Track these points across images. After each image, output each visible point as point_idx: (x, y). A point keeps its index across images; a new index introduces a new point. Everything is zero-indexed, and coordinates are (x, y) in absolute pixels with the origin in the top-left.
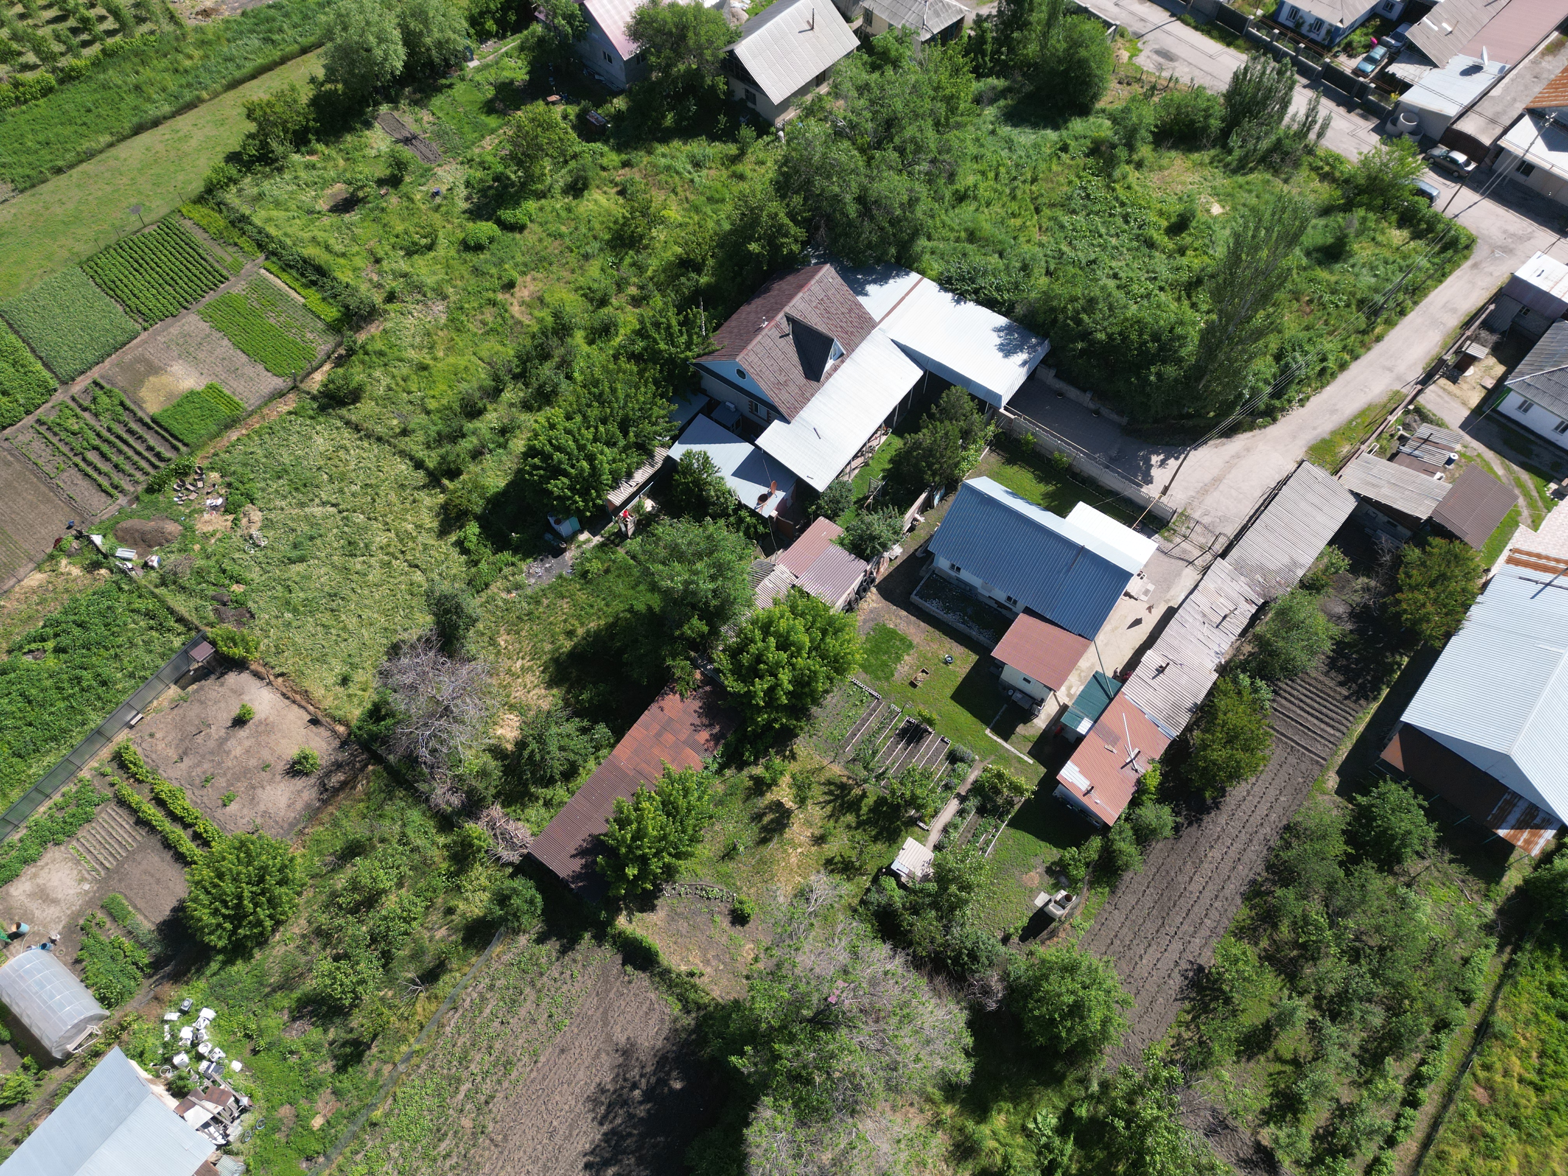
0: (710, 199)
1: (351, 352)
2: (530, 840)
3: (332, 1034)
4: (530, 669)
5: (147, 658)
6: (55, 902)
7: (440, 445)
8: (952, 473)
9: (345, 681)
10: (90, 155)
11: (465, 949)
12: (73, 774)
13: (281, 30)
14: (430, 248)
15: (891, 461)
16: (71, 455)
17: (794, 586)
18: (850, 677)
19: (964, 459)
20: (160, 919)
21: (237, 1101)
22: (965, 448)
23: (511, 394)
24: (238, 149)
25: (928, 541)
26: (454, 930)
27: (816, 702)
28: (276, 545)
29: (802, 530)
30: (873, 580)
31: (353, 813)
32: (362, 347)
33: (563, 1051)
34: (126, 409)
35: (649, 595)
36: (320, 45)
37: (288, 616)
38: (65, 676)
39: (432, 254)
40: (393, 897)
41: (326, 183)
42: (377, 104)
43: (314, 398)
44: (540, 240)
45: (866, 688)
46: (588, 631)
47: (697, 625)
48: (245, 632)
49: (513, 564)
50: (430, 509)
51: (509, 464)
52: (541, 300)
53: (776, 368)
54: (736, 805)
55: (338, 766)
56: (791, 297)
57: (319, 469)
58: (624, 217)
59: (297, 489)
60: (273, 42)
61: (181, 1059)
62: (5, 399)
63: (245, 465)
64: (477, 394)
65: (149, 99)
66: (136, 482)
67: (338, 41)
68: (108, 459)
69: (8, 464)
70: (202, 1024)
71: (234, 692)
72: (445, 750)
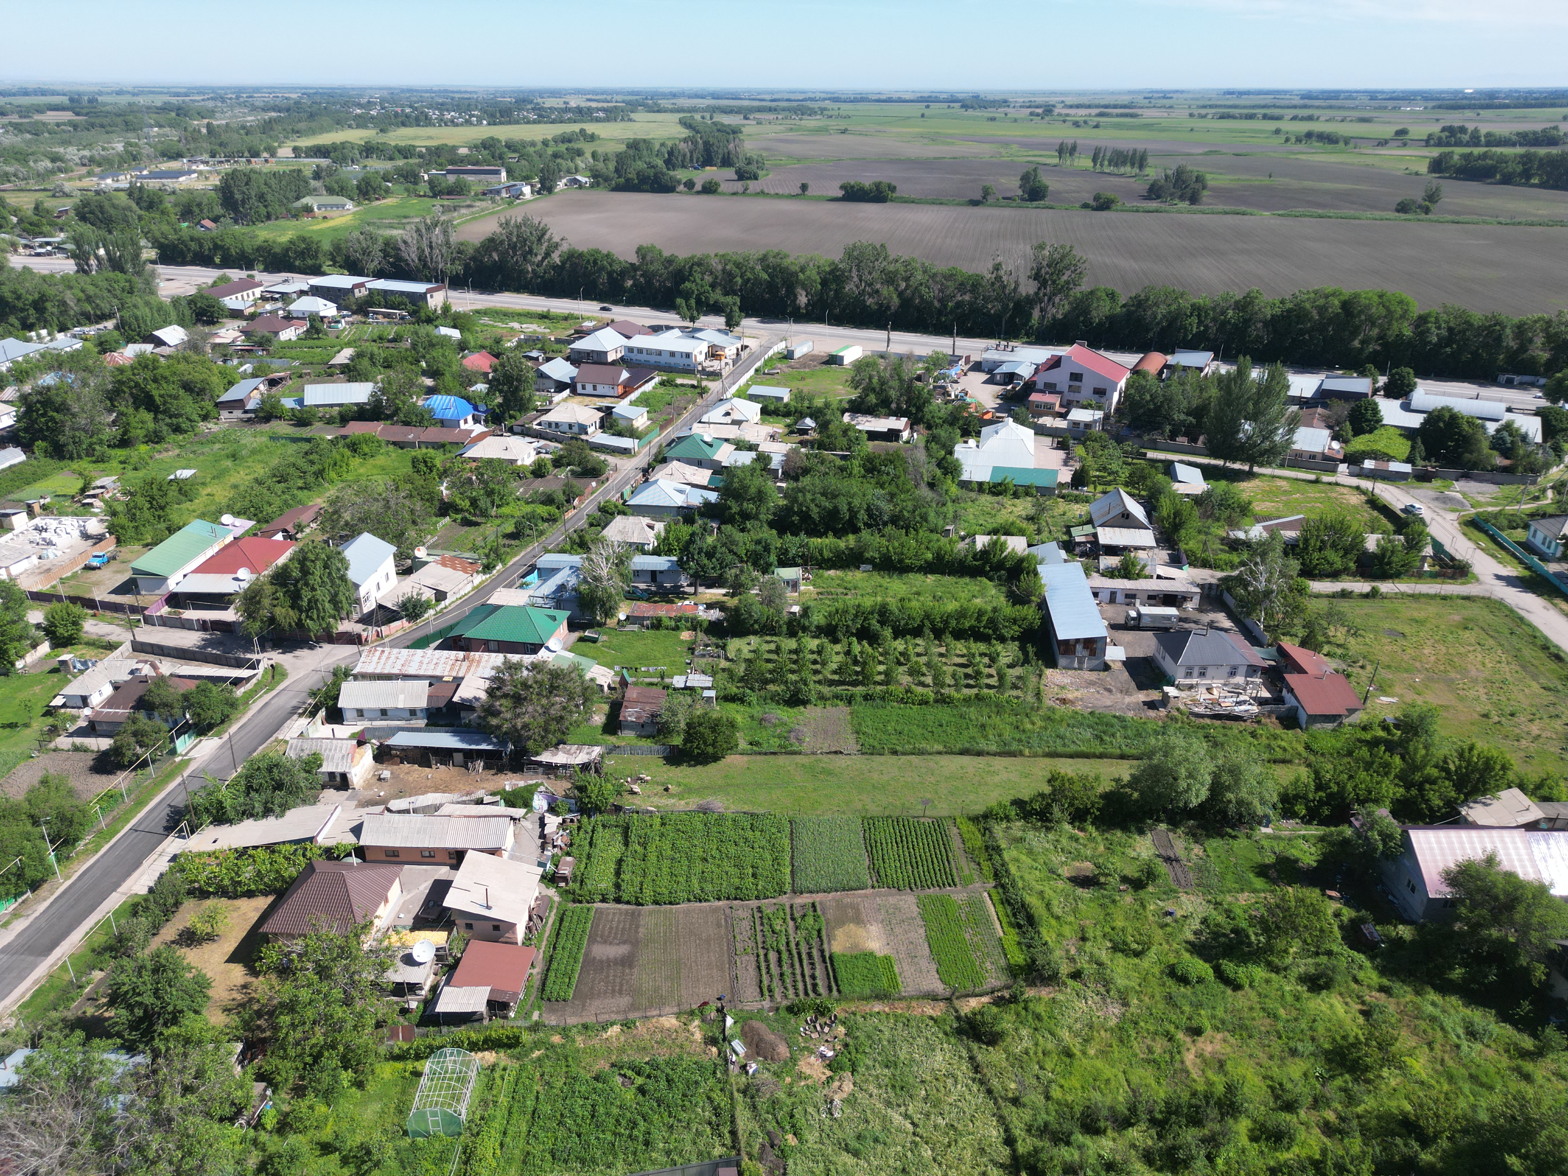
0: (1473, 1078)
1: (1014, 999)
5: (688, 1147)
7: (1041, 1137)
10: (921, 753)
13: (1113, 735)
14: (1137, 954)
16: (760, 945)
23: (1140, 1135)
24: (1027, 799)
28: (845, 1124)
32: (1026, 1001)
34: (819, 936)
36: (1138, 758)
38: (628, 1115)
39: (1136, 961)
41: (1078, 857)
42: (1159, 820)
43: (958, 1018)
44: (1251, 1009)
52: (1221, 1065)
57: (922, 1082)
58: (1356, 1038)
59: (893, 1087)
60: (1102, 740)
62: (751, 880)
63: (869, 1037)
64: (1105, 1112)
65: (986, 737)
66: (786, 997)
67: (1155, 762)
68: (780, 966)
69: (719, 925)
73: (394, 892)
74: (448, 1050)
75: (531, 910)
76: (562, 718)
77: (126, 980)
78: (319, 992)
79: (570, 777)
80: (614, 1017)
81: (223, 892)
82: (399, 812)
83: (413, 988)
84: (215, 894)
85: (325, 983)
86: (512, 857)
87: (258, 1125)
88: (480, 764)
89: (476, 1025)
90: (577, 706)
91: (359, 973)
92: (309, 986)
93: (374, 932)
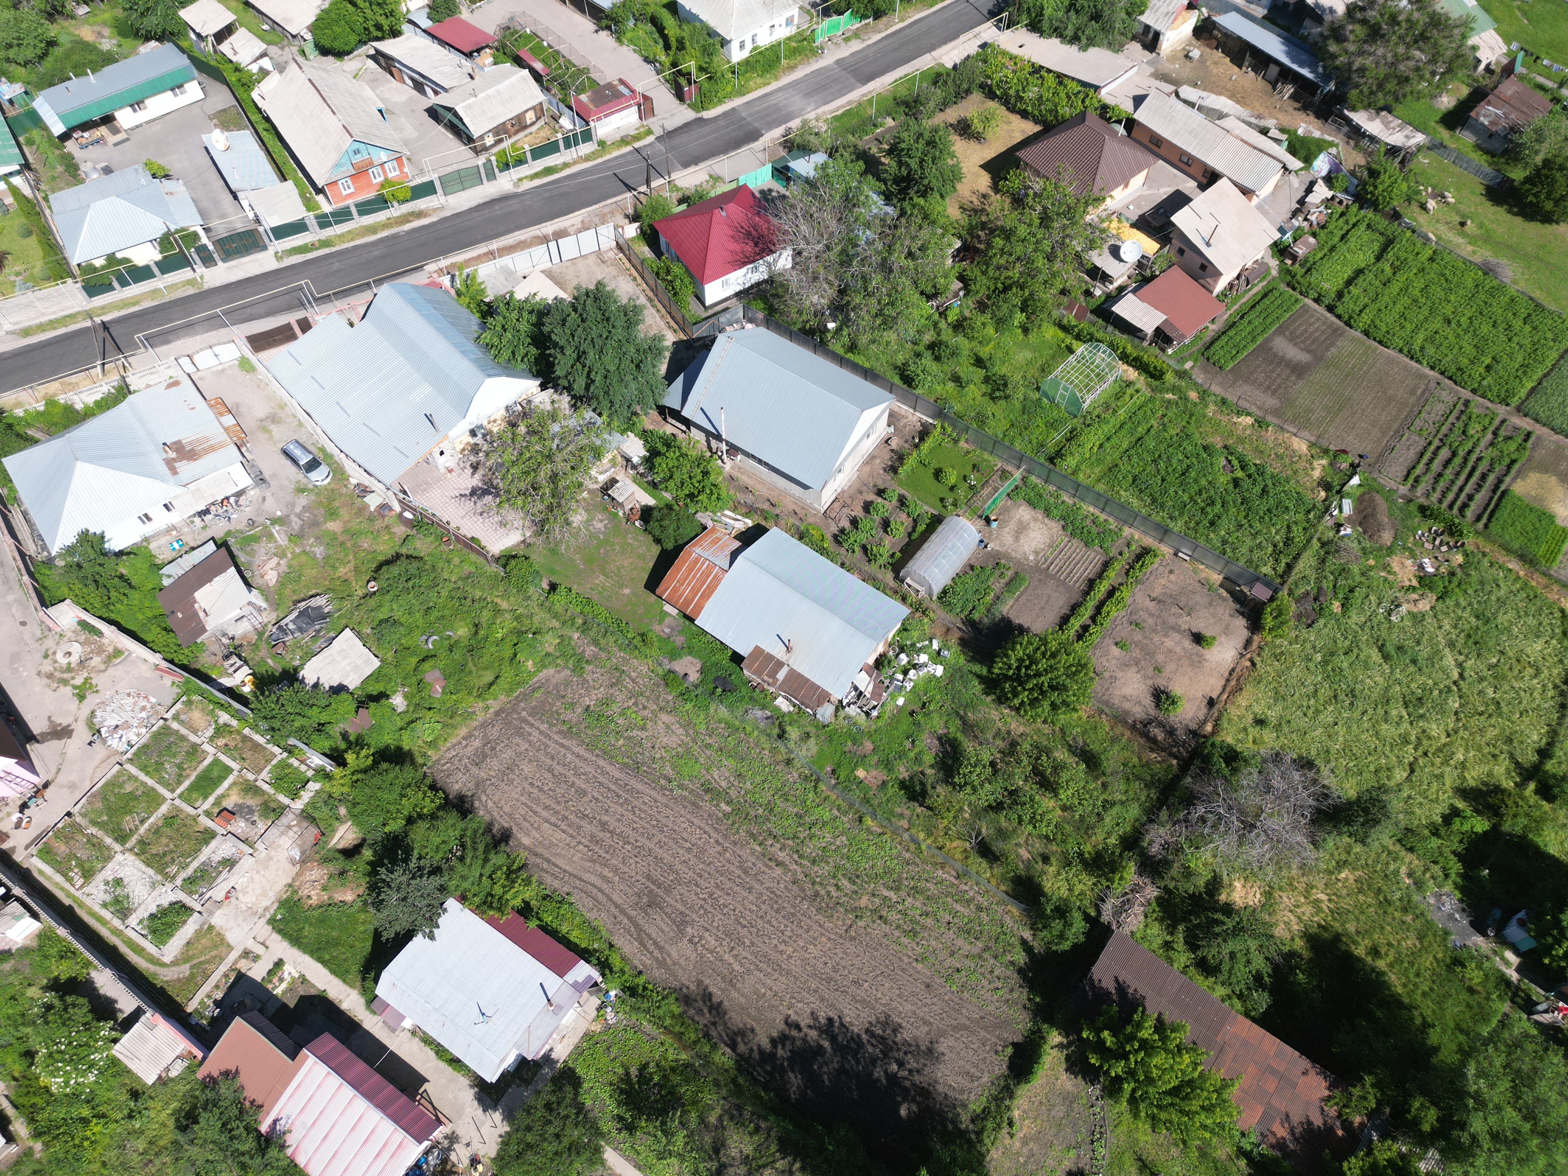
2: (1126, 930)
3: (930, 772)
4: (1319, 910)
5: (1244, 550)
6: (1017, 539)
9: (1260, 722)
11: (1011, 879)
12: (1125, 522)
16: (1440, 436)
20: (1011, 617)
21: (874, 707)
26: (1028, 865)
28: (1396, 630)
31: (1127, 754)
33: (928, 986)
34: (1509, 467)
35: (1454, 1047)
37: (1319, 657)
38: (1212, 493)
40: (1051, 803)
46: (1383, 973)
47: (1430, 1118)
48: (1291, 623)
49: (1447, 876)
50: (1490, 774)
55: (1171, 732)
57: (1502, 653)
59: (1469, 636)
61: (904, 658)
62: (1482, 370)
63: (1482, 583)
66: (1427, 496)
68: (1445, 467)
69: (1412, 392)
70: (931, 668)
71: (1227, 627)
72: (1206, 831)
73: (1137, 181)
74: (1103, 347)
75: (1244, 269)
76: (1407, 79)
77: (907, 139)
78: (1034, 235)
79: (1370, 154)
80: (1253, 409)
81: (1005, 100)
82: (1185, 102)
83: (1105, 278)
84: (1000, 98)
85: (1042, 230)
86: (1259, 207)
87: (943, 314)
88: (1289, 90)
89: (1137, 341)
90: (1433, 73)
91: (1072, 238)
92: (1030, 225)
93: (1101, 208)
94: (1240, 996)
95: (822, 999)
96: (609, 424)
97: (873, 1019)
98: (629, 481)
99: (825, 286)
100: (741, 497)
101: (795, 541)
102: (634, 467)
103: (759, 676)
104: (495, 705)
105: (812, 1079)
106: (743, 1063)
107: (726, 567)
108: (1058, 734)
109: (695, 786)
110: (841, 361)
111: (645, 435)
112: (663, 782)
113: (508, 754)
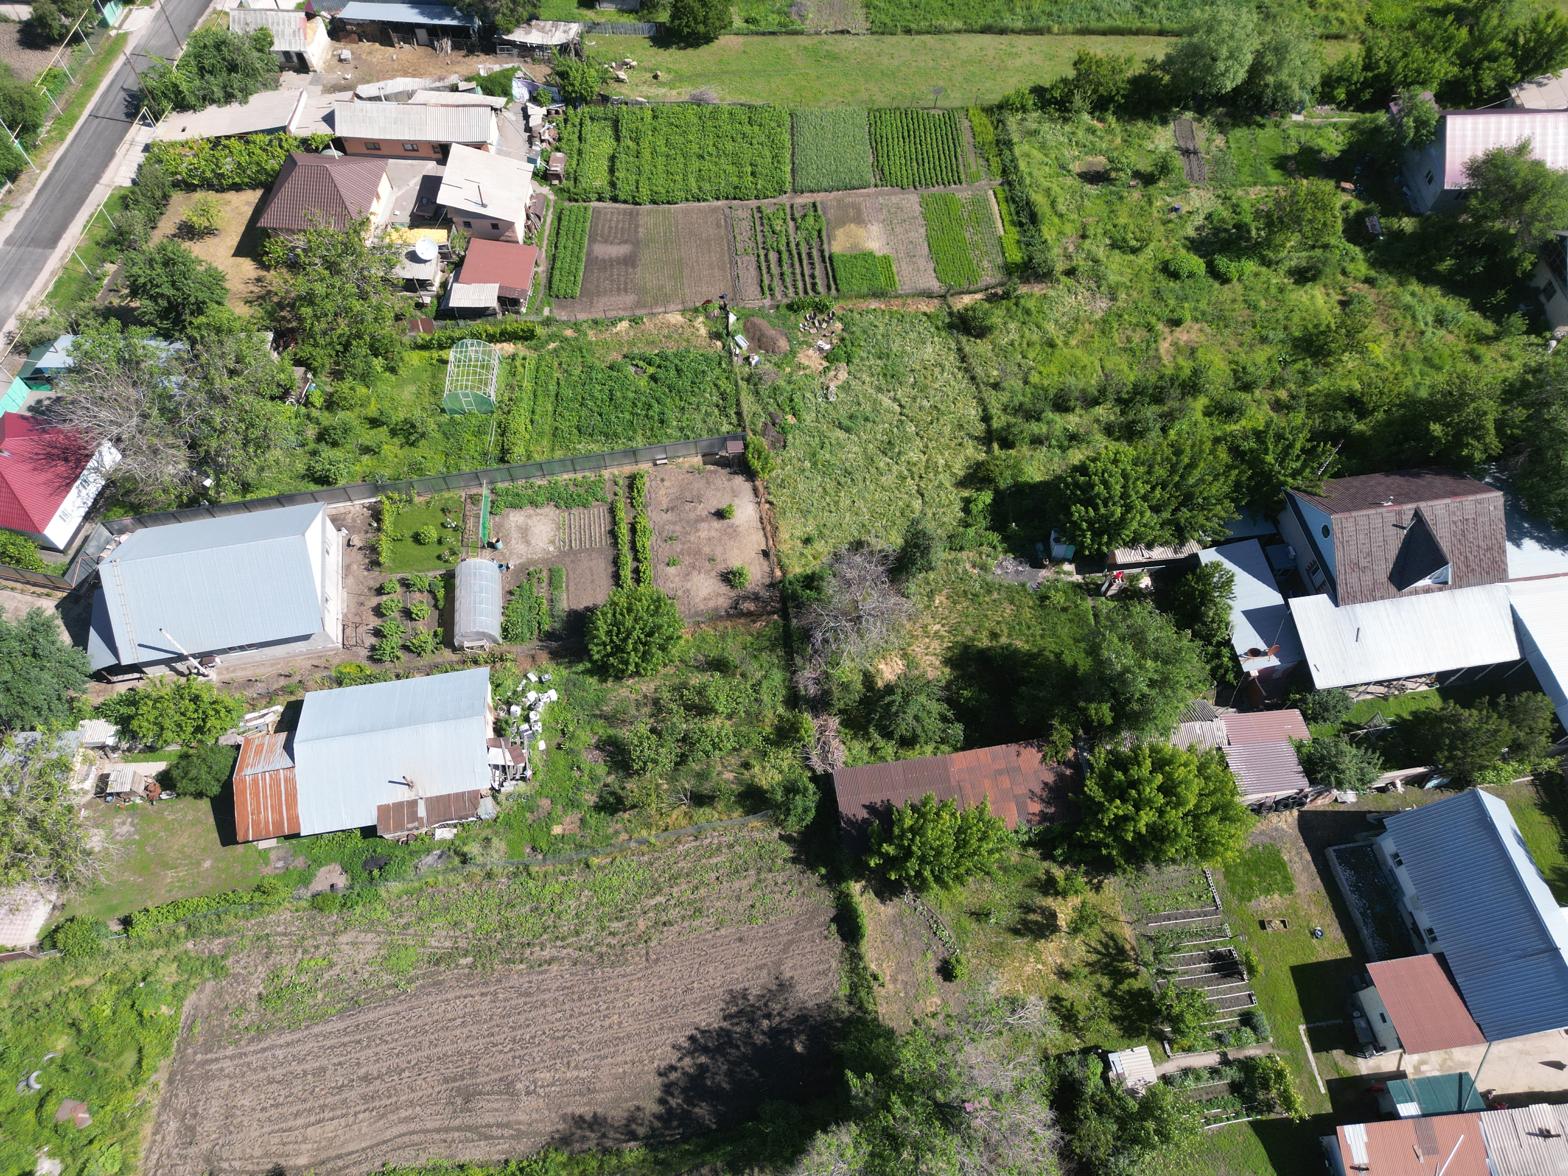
0: (1427, 360)
1: (1006, 296)
2: (840, 765)
3: (610, 779)
4: (942, 638)
5: (699, 425)
6: (528, 543)
7: (1015, 415)
8: (1470, 773)
9: (807, 541)
10: (938, 31)
11: (735, 802)
12: (599, 468)
14: (1134, 251)
15: (1414, 714)
16: (760, 246)
17: (1219, 749)
18: (1205, 866)
19: (1495, 768)
20: (575, 607)
21: (525, 769)
22: (1504, 759)
23: (1103, 412)
24: (1047, 85)
25: (1389, 813)
26: (738, 781)
27: (1157, 861)
28: (839, 406)
29: (1269, 708)
30: (1302, 804)
31: (740, 639)
32: (1018, 297)
33: (740, 940)
34: (820, 236)
35: (1084, 655)
36: (1178, 34)
37: (807, 464)
38: (643, 398)
39: (1132, 257)
40: (718, 721)
41: (1093, 150)
42: (1186, 108)
43: (951, 314)
44: (1234, 301)
45: (1213, 888)
46: (1010, 645)
47: (1104, 712)
48: (772, 454)
49: (994, 548)
50: (967, 459)
51: (1056, 467)
52: (1193, 351)
53: (1366, 549)
54: (1016, 884)
55: (756, 598)
56: (1436, 497)
57: (912, 371)
58: (1328, 326)
59: (885, 375)
60: (1142, 12)
61: (516, 709)
62: (750, 178)
63: (865, 332)
64: (1077, 394)
65: (1012, 11)
66: (786, 295)
67: (1195, 39)
68: (781, 266)
69: (718, 226)
70: (545, 698)
71: (733, 491)
72: (834, 647)
73: (384, 187)
74: (468, 341)
75: (527, 209)
77: (140, 272)
78: (333, 286)
79: (549, 61)
80: (622, 313)
81: (208, 185)
82: (370, 99)
83: (423, 284)
84: (201, 186)
85: (336, 277)
86: (499, 152)
87: (307, 403)
88: (447, 44)
89: (490, 318)
91: (368, 269)
92: (322, 280)
93: (372, 227)
94: (943, 741)
95: (672, 1029)
96: (50, 730)
97: (722, 1005)
98: (121, 766)
99: (171, 451)
100: (250, 693)
101: (337, 691)
102: (114, 749)
103: (402, 830)
104: (160, 1078)
105: (713, 1095)
106: (652, 1142)
107: (290, 764)
108: (682, 666)
109: (424, 968)
110: (247, 506)
111: (99, 712)
112: (390, 992)
113: (215, 1107)
